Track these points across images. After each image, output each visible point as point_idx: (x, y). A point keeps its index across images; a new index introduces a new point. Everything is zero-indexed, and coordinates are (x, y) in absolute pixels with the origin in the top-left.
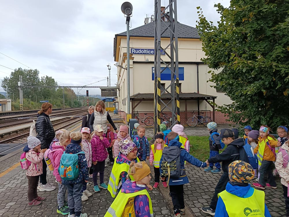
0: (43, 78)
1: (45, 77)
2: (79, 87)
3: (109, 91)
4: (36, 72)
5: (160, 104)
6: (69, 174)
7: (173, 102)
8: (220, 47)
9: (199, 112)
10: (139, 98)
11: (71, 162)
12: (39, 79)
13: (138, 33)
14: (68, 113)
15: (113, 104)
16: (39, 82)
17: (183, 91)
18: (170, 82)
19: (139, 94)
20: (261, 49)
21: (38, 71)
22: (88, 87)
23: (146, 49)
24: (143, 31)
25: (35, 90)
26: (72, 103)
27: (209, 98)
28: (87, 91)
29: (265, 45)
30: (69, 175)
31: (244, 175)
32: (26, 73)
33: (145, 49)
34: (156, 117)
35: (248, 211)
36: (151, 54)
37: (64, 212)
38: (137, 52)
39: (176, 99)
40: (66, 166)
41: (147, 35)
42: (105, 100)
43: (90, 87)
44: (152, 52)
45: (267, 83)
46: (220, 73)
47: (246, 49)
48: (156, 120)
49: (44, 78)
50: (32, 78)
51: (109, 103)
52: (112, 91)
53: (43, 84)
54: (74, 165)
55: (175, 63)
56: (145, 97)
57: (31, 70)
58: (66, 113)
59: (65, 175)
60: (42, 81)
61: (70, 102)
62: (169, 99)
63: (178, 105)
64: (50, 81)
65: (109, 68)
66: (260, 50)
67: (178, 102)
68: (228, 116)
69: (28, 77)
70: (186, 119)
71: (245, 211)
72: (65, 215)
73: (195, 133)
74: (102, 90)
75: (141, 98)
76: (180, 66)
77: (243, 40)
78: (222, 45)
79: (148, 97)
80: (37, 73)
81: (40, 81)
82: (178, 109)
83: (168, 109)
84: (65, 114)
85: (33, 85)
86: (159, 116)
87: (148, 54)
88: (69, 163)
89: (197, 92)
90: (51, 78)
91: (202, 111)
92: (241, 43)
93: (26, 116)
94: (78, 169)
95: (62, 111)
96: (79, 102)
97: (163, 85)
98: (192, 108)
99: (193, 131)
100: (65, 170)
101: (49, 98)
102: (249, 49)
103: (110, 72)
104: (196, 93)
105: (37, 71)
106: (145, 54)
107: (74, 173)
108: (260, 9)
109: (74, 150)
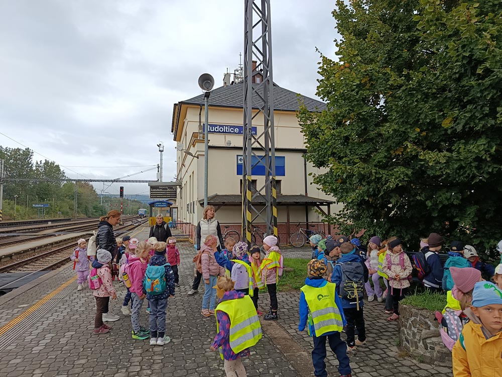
0: (39, 163)
1: (43, 162)
2: (106, 181)
3: (163, 189)
4: (27, 154)
5: (250, 212)
6: (156, 287)
7: (269, 209)
8: (322, 144)
9: (307, 224)
10: (216, 201)
11: (158, 275)
12: (32, 166)
13: (214, 100)
14: (86, 226)
15: (167, 211)
16: (31, 170)
17: (283, 192)
18: (264, 177)
19: (217, 196)
20: (363, 152)
21: (31, 151)
22: (123, 181)
23: (228, 126)
24: (223, 97)
25: (23, 185)
26: (91, 209)
27: (322, 204)
28: (122, 188)
29: (368, 148)
30: (156, 289)
31: (319, 269)
32: (8, 153)
33: (226, 126)
34: (244, 230)
35: (320, 297)
36: (236, 133)
37: (142, 336)
38: (212, 129)
39: (271, 205)
40: (152, 279)
41: (229, 104)
42: (154, 203)
43: (126, 181)
44: (237, 130)
45: (371, 190)
46: (327, 173)
47: (348, 152)
48: (245, 234)
49: (41, 163)
50: (19, 164)
51: (159, 209)
52: (169, 190)
53: (38, 174)
54: (161, 277)
55: (270, 149)
56: (225, 201)
57: (19, 150)
58: (82, 227)
59: (152, 288)
60: (37, 169)
61: (86, 207)
62: (263, 204)
63: (275, 214)
64: (52, 169)
65: (161, 149)
66: (362, 154)
67: (275, 209)
68: (338, 228)
69: (12, 161)
70: (289, 234)
71: (318, 297)
72: (143, 340)
73: (300, 256)
74: (152, 187)
75: (220, 202)
76: (278, 154)
77: (345, 141)
78: (325, 143)
79: (231, 200)
80: (29, 155)
81: (34, 168)
82: (275, 219)
83: (262, 219)
84: (80, 227)
85: (20, 176)
86: (249, 228)
87: (230, 133)
88: (155, 276)
89: (304, 194)
90: (54, 164)
91: (313, 222)
92: (343, 144)
93: (11, 232)
94: (165, 282)
95: (74, 224)
96: (102, 207)
97: (254, 182)
98: (297, 218)
99: (298, 253)
100: (152, 284)
101: (48, 199)
102: (350, 152)
103: (161, 155)
104: (303, 196)
105: (29, 152)
106: (226, 132)
107: (162, 286)
108: (360, 111)
109: (160, 262)
